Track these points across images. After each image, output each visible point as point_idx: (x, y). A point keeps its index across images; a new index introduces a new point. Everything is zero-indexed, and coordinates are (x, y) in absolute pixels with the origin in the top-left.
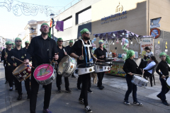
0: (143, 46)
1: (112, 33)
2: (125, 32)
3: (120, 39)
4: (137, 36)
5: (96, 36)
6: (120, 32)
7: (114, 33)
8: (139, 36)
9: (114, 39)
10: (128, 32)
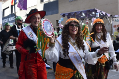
0: (115, 26)
1: (81, 13)
2: (96, 11)
3: (90, 18)
4: (109, 15)
5: (64, 15)
6: (90, 11)
7: (84, 12)
8: (111, 16)
9: (83, 19)
10: (98, 11)
